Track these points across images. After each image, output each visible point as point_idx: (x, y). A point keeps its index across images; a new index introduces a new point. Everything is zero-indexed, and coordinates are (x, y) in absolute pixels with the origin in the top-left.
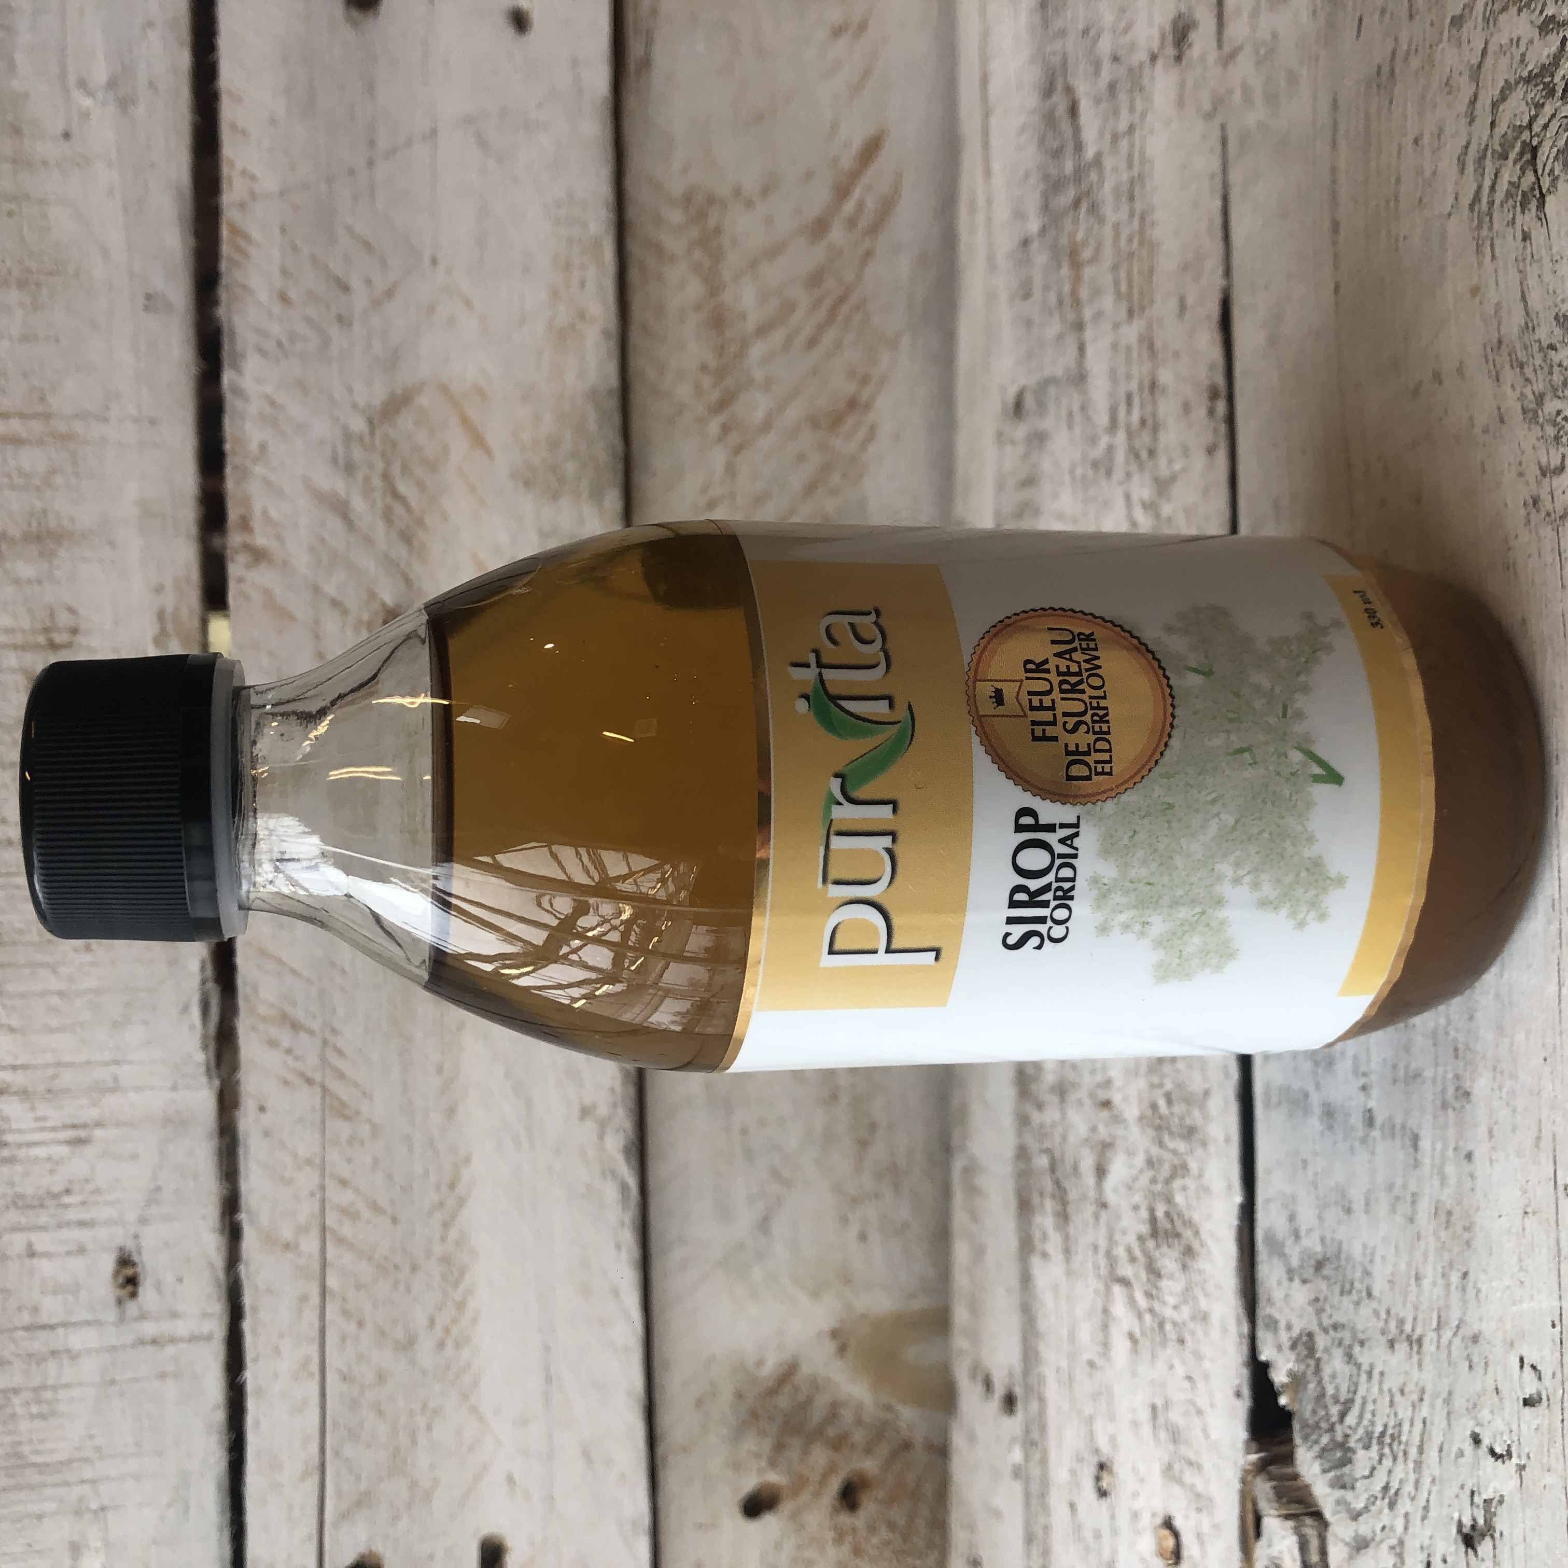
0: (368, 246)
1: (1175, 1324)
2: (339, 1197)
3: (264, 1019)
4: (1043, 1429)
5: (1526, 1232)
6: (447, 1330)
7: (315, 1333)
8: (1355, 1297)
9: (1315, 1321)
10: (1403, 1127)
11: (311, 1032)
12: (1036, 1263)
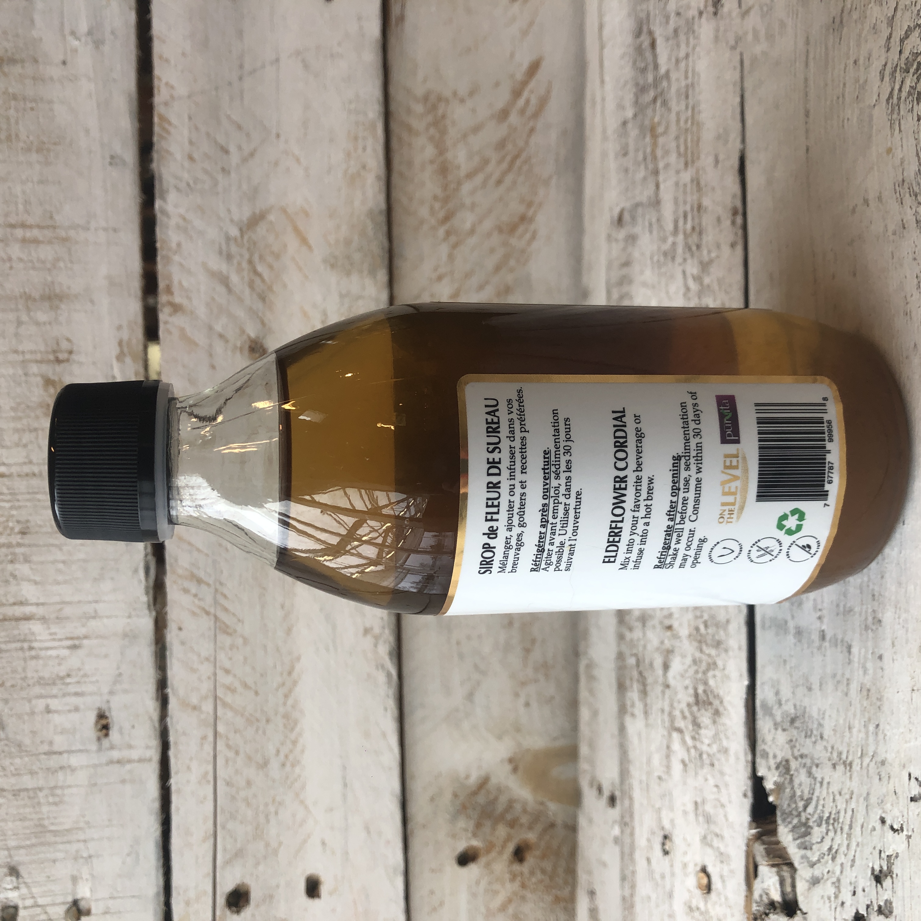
0: (239, 127)
1: (709, 755)
2: (224, 679)
3: (180, 576)
4: (632, 816)
5: (914, 700)
6: (286, 756)
7: (211, 759)
8: (813, 739)
9: (790, 753)
10: (842, 641)
11: (208, 585)
12: (628, 720)
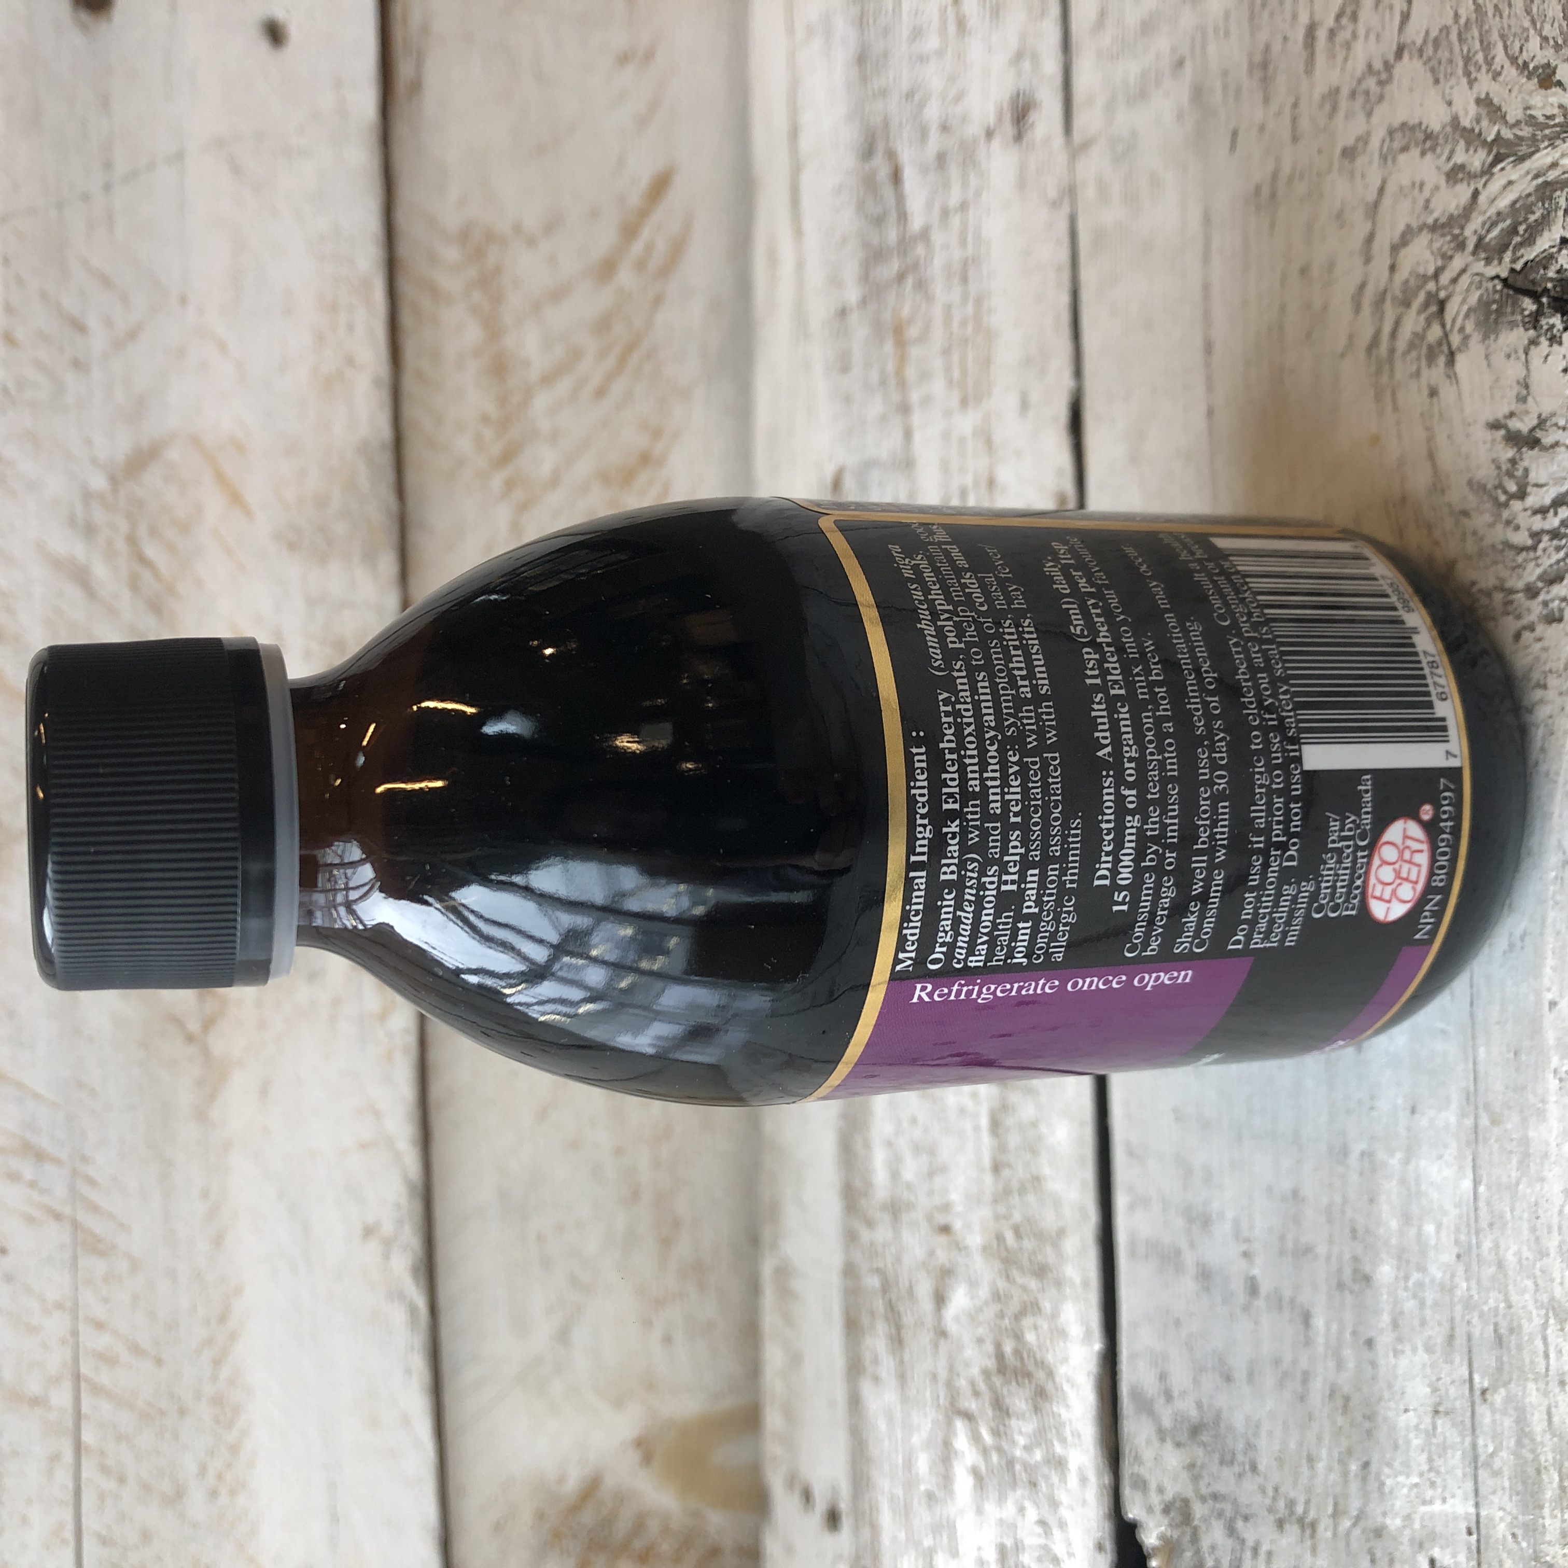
0: (106, 281)
2: (92, 1340)
5: (1438, 1431)
6: (220, 1477)
7: (69, 1496)
8: (1237, 1469)
9: (1191, 1487)
11: (57, 1162)
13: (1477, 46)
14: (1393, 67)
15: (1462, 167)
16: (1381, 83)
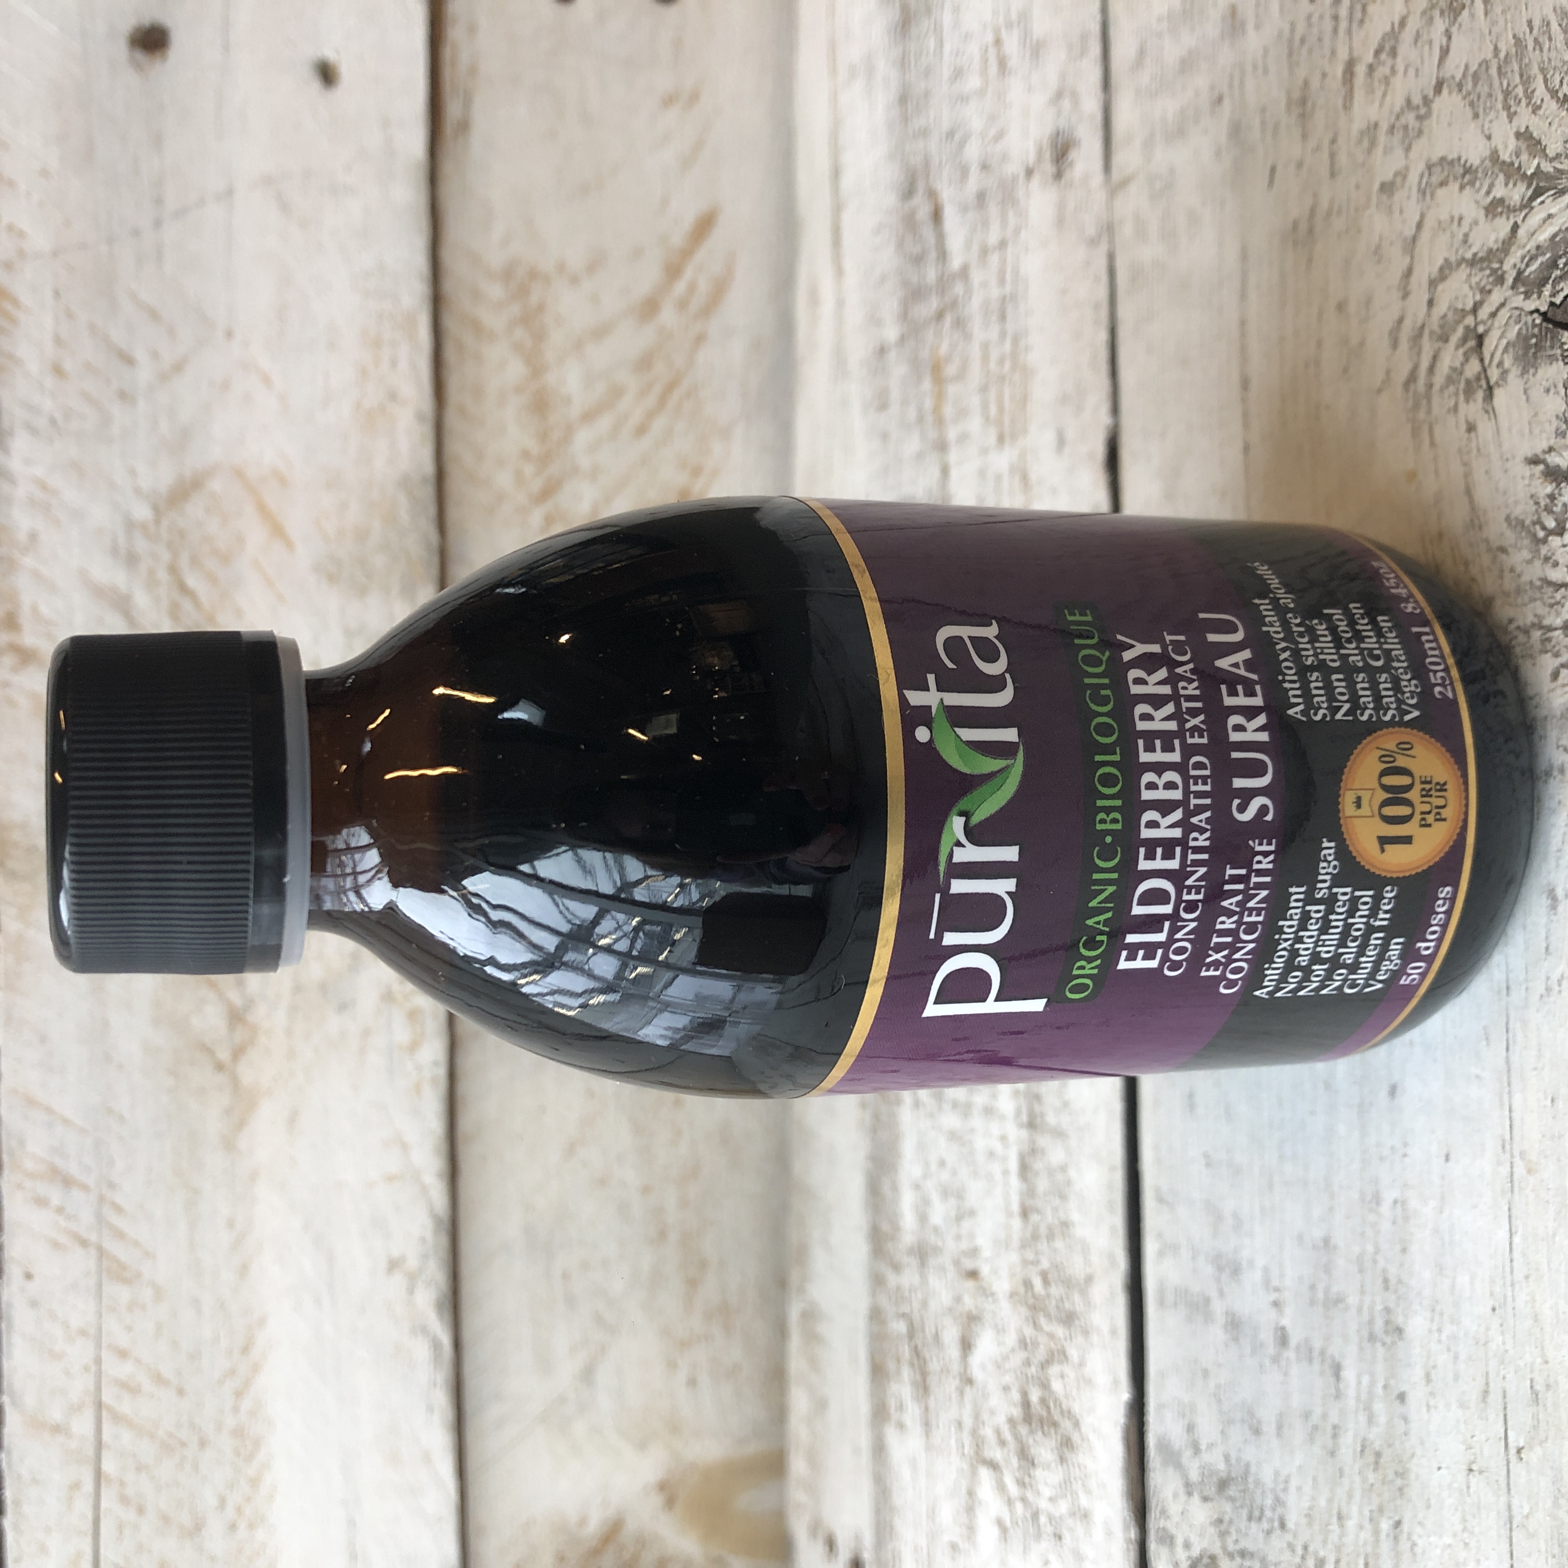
0: (154, 315)
1: (1051, 1518)
2: (115, 1368)
3: (31, 1175)
5: (1472, 1490)
6: (239, 1510)
7: (88, 1526)
8: (1265, 1525)
9: (1218, 1544)
10: (1323, 1353)
11: (85, 1188)
12: (891, 1435)
13: (1517, 79)
14: (1432, 101)
15: (1501, 201)
16: (1420, 118)
